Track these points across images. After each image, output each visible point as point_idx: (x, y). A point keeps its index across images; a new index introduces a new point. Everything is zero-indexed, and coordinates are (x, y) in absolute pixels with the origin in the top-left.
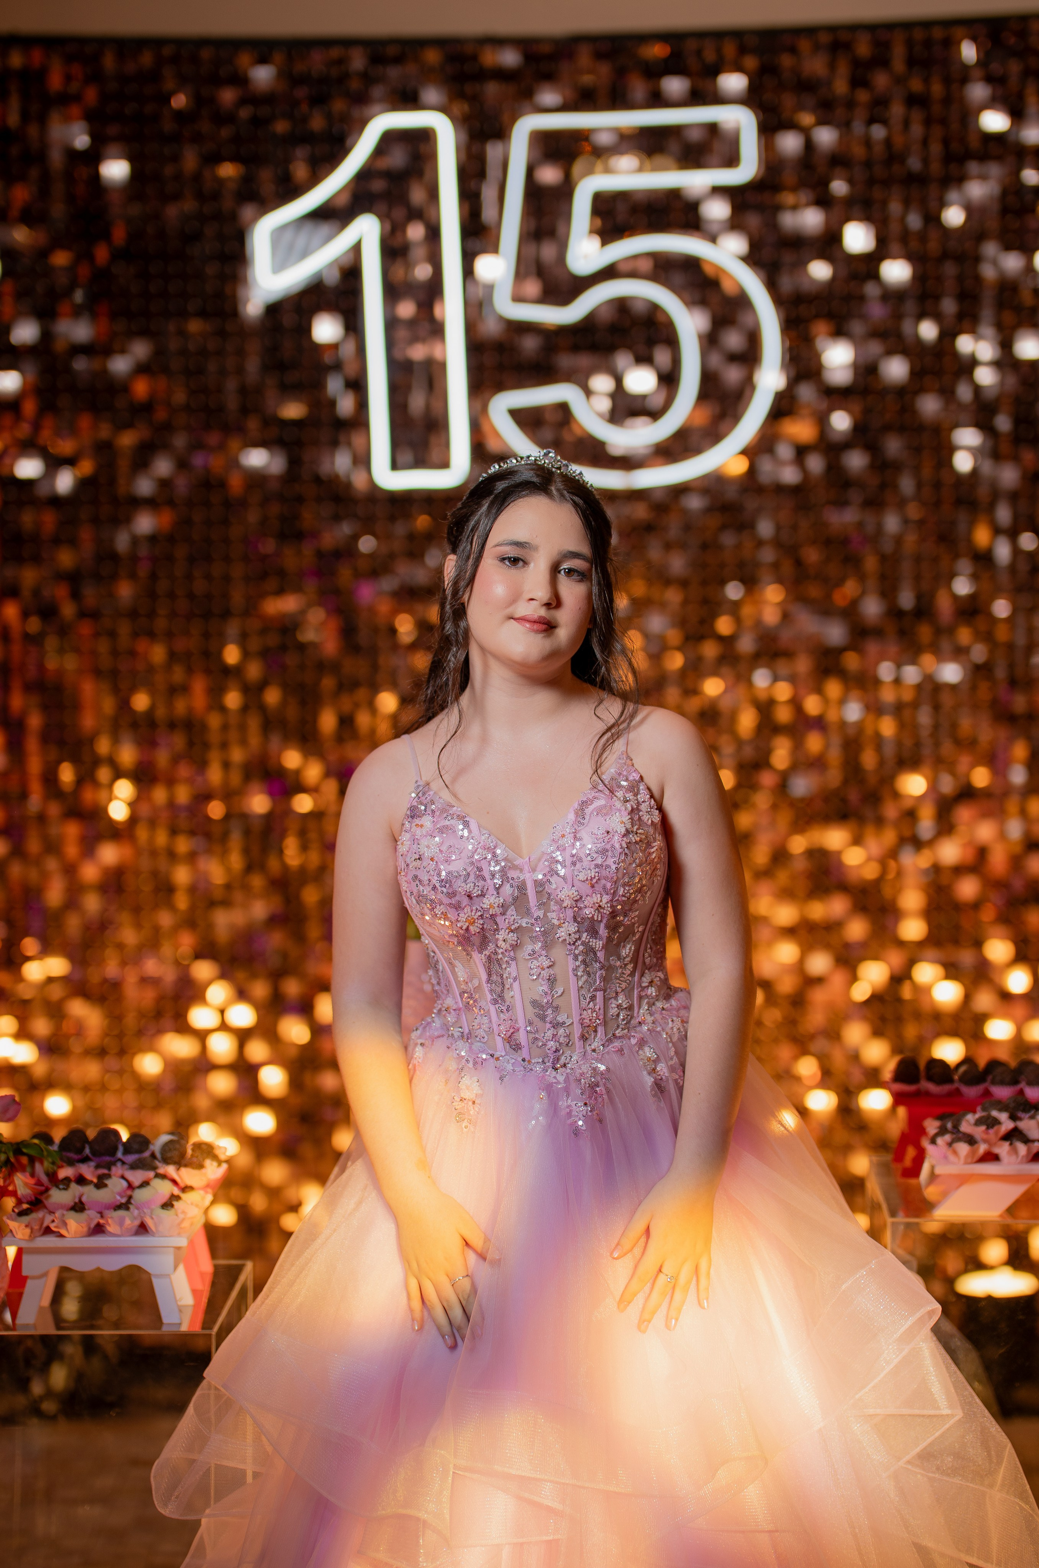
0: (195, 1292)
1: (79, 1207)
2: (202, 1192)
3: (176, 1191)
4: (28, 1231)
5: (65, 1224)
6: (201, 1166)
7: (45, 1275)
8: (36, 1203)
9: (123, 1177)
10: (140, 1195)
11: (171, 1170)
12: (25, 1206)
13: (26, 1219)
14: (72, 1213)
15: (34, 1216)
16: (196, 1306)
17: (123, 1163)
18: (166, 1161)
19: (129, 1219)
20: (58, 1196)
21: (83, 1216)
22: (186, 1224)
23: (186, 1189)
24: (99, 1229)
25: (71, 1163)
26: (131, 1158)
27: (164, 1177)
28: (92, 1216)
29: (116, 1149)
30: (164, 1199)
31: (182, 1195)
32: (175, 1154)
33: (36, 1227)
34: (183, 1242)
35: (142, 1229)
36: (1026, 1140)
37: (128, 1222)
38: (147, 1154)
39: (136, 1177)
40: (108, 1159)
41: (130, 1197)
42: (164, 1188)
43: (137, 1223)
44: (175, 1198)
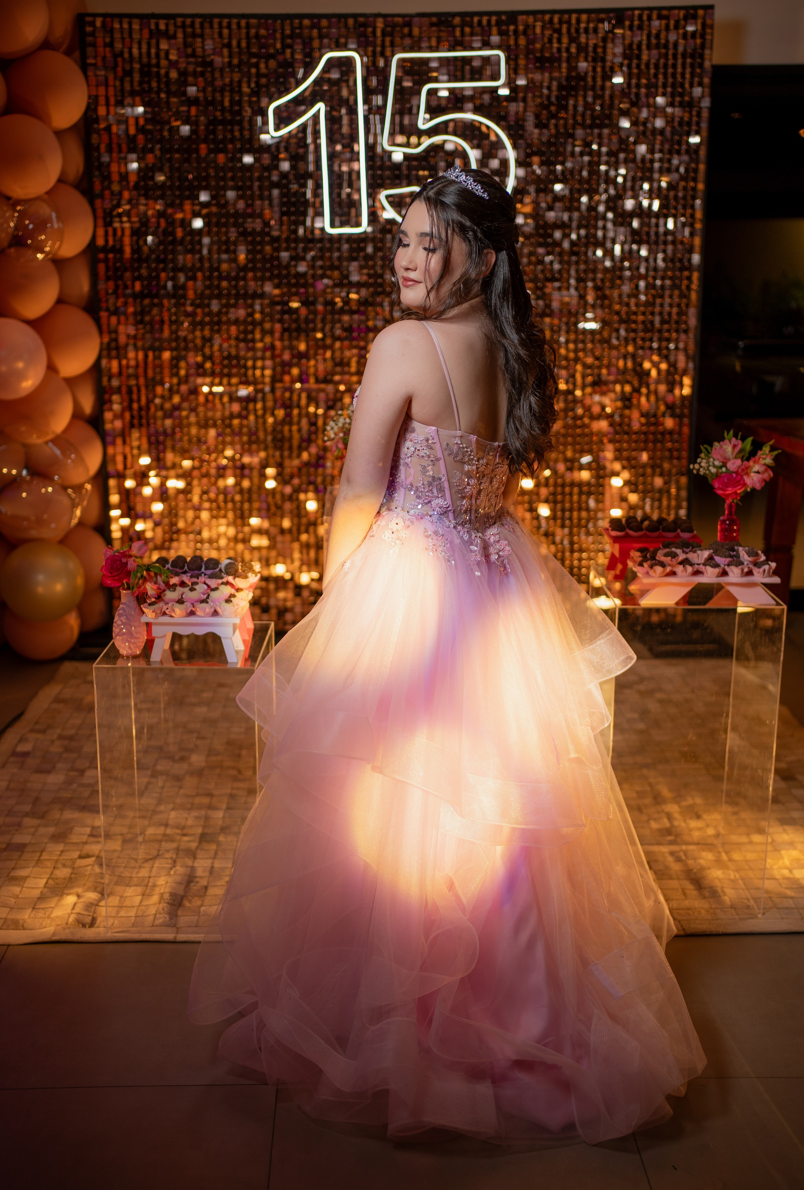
0: (244, 641)
1: (181, 601)
2: (247, 591)
3: (233, 591)
4: (154, 614)
5: (174, 611)
6: (246, 577)
7: (164, 636)
8: (159, 597)
9: (205, 583)
10: (214, 595)
11: (230, 579)
12: (153, 600)
13: (153, 607)
14: (178, 605)
15: (156, 606)
16: (245, 651)
17: (205, 574)
18: (228, 574)
19: (208, 608)
20: (170, 595)
21: (183, 606)
22: (239, 610)
23: (238, 590)
24: (192, 613)
25: (177, 574)
26: (209, 572)
27: (227, 583)
28: (188, 606)
29: (201, 567)
30: (227, 597)
31: (237, 594)
32: (232, 570)
33: (159, 612)
34: (237, 621)
35: (215, 613)
36: (692, 565)
37: (207, 610)
38: (218, 570)
39: (213, 583)
40: (197, 572)
41: (209, 595)
42: (227, 590)
43: (212, 610)
44: (233, 596)
